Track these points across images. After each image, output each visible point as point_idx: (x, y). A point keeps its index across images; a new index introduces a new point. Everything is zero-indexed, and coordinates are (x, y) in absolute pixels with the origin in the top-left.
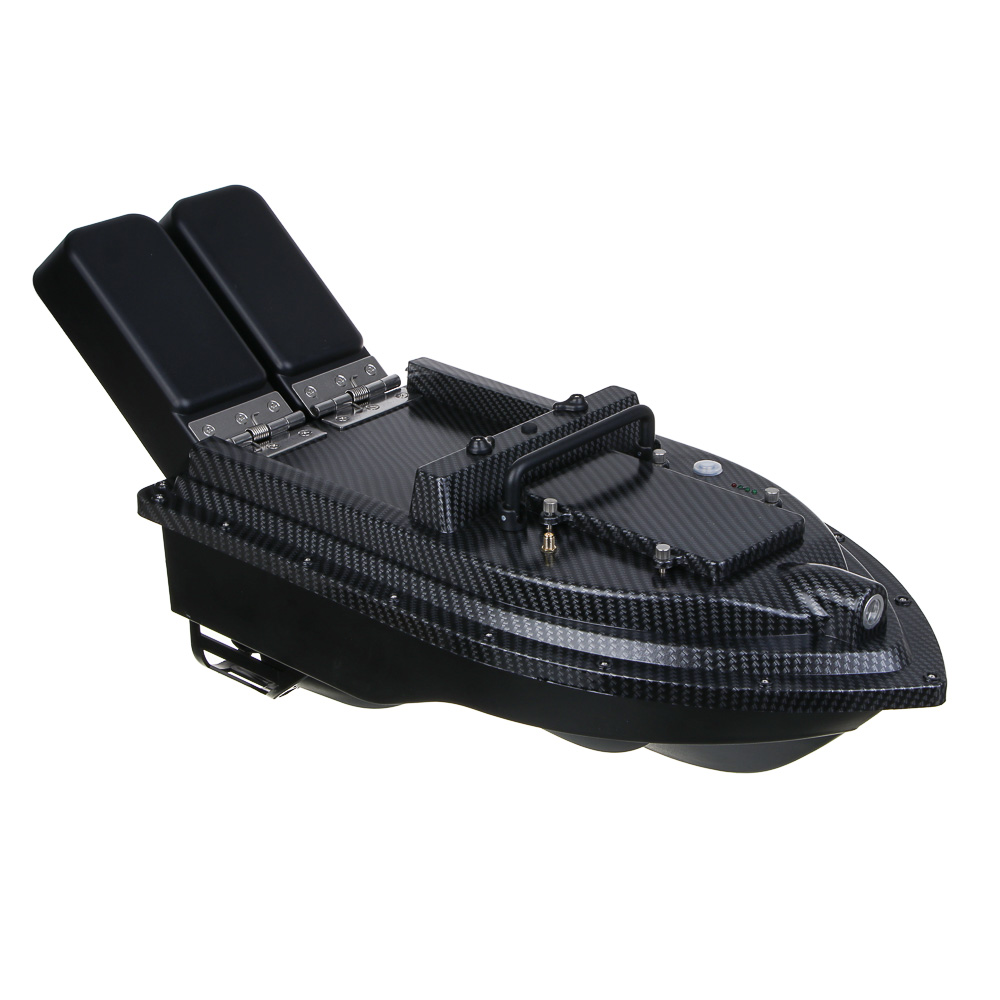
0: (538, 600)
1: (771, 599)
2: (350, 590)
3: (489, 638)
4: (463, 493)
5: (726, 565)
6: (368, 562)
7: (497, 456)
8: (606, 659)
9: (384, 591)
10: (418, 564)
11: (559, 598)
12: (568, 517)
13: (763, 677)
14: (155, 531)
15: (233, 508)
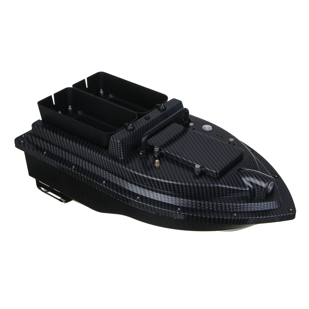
0: (155, 185)
1: (236, 184)
2: (89, 179)
3: (138, 199)
4: (127, 145)
5: (220, 172)
6: (95, 168)
7: (137, 130)
8: (179, 207)
9: (101, 179)
10: (112, 170)
11: (162, 185)
12: (163, 152)
13: (234, 213)
14: (22, 153)
15: (47, 146)
